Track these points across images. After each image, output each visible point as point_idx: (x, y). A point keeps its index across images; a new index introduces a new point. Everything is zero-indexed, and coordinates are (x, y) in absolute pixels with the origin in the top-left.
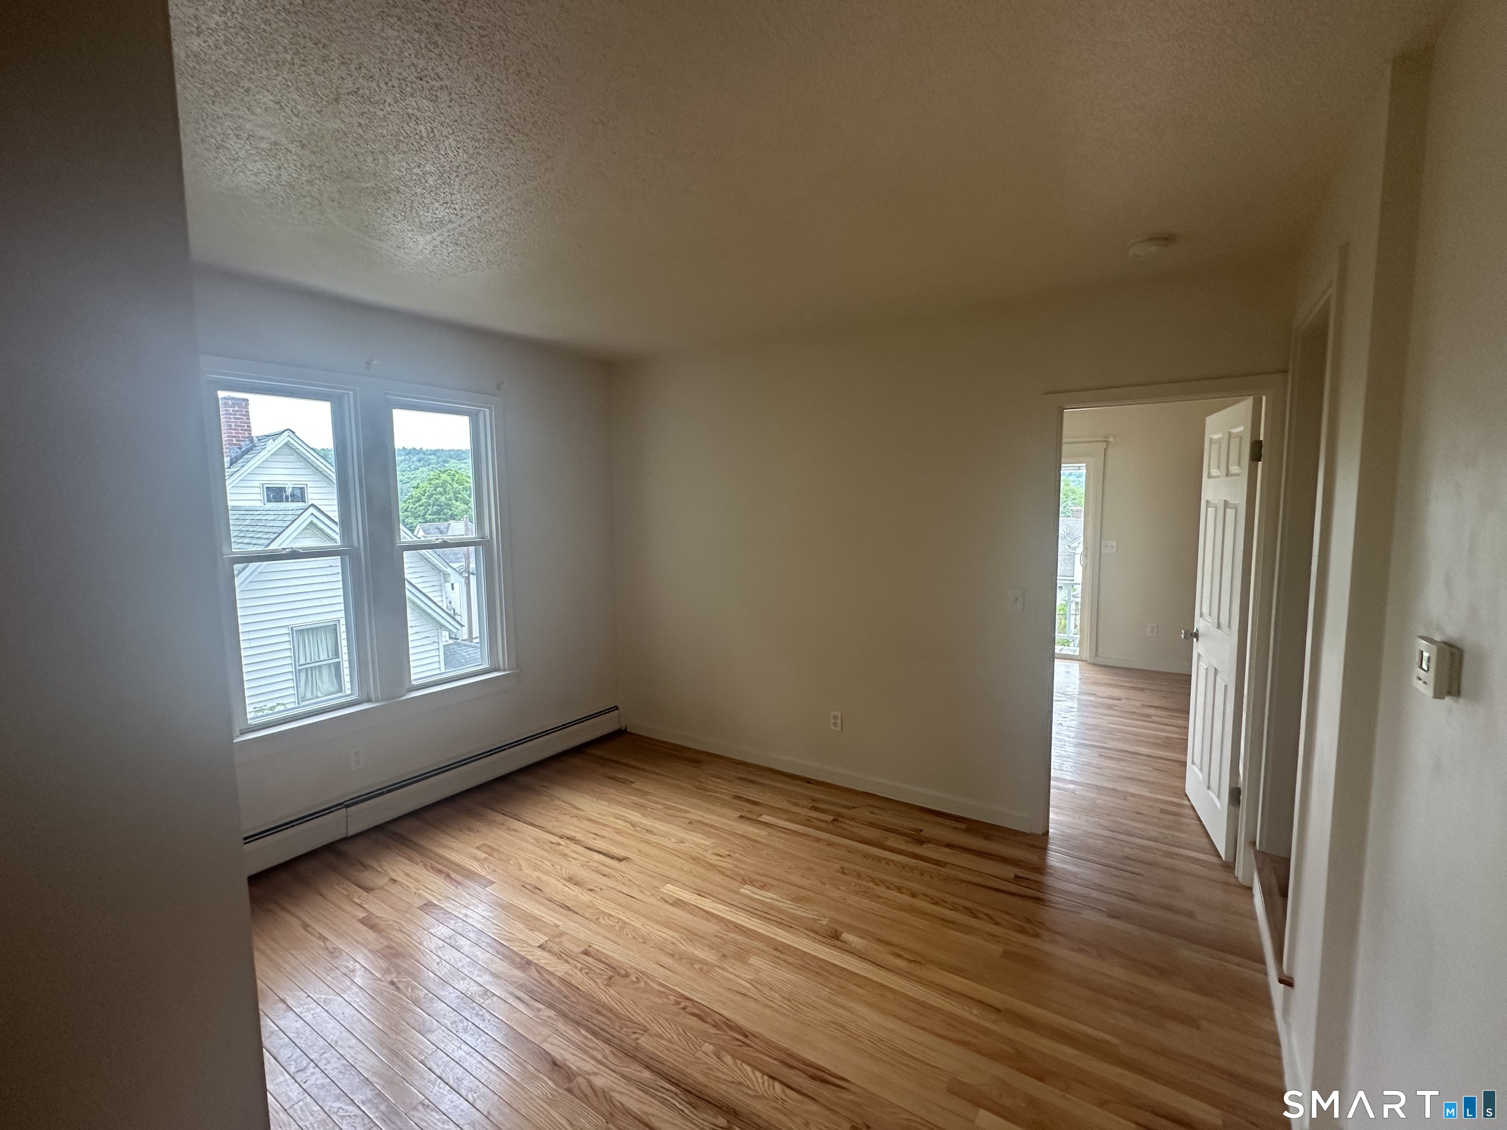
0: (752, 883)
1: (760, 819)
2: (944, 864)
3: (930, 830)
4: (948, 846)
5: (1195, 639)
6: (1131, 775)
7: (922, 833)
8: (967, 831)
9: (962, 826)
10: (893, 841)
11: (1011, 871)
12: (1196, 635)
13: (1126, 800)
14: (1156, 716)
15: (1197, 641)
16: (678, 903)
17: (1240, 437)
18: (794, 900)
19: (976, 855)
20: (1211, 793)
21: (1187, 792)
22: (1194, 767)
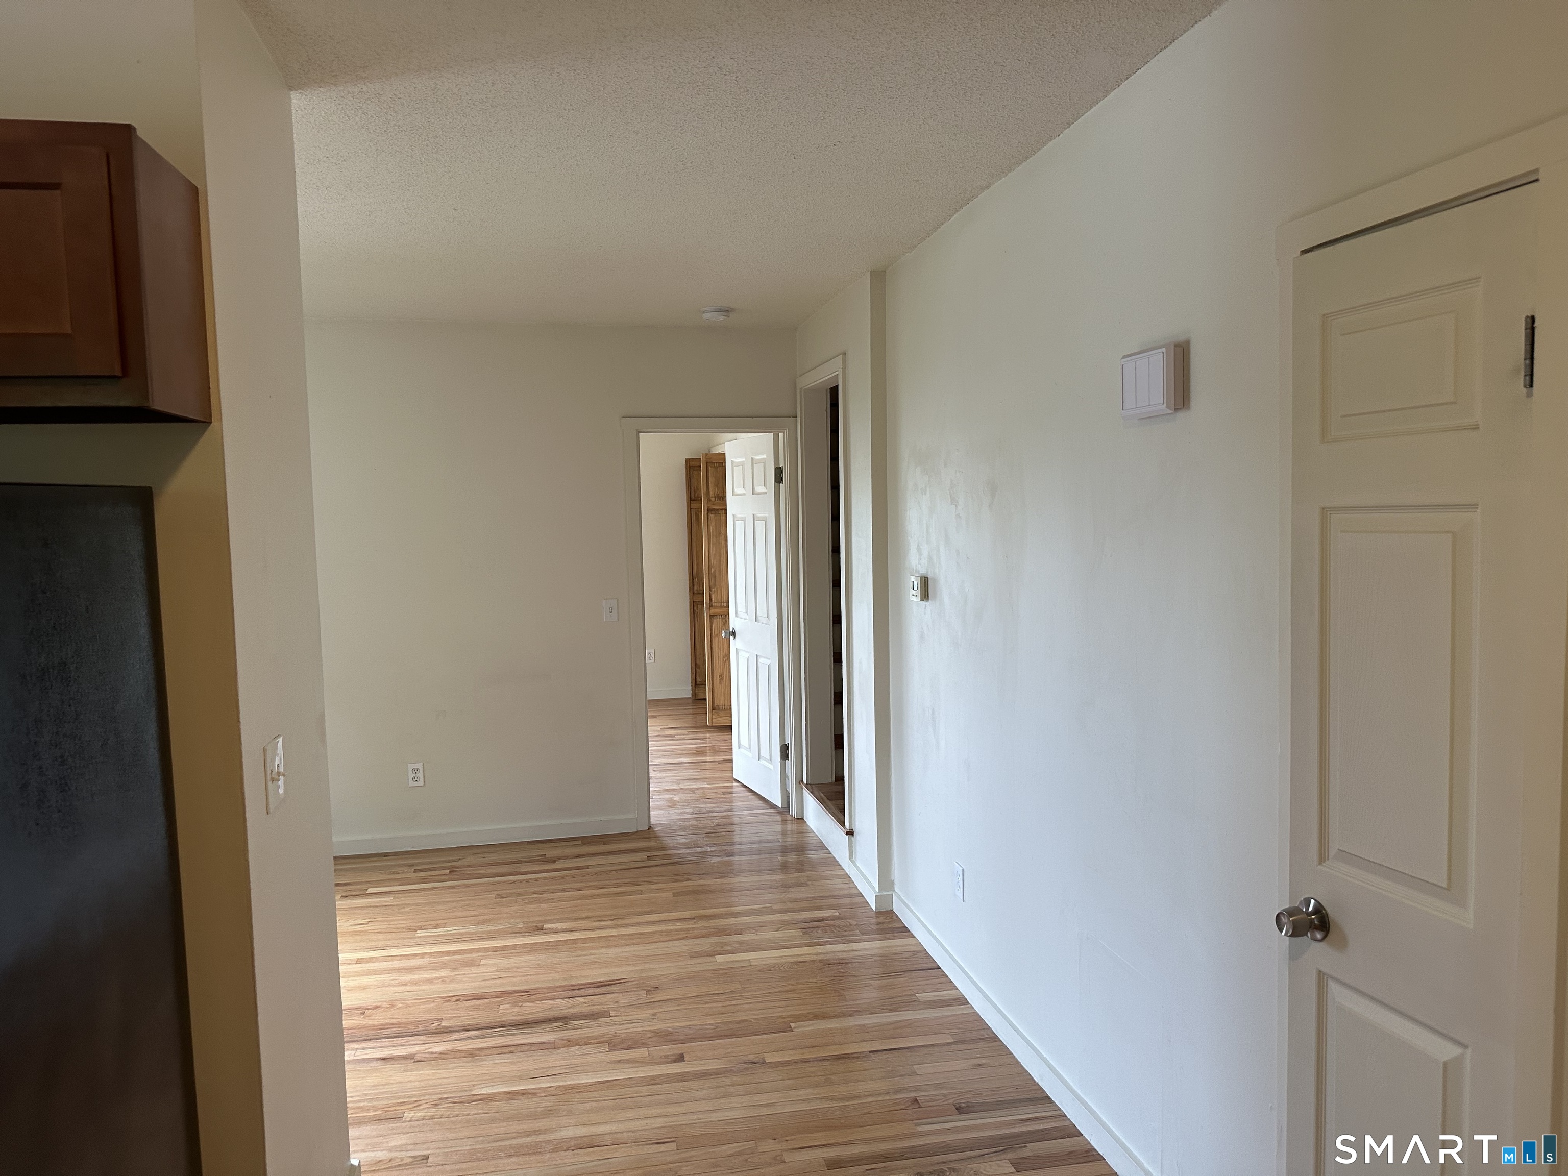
0: (421, 928)
1: (367, 892)
2: (587, 867)
3: (551, 853)
4: (578, 857)
5: (731, 638)
6: (688, 778)
7: (547, 856)
8: (584, 844)
9: (580, 842)
10: (524, 868)
11: (644, 855)
12: (733, 634)
13: (694, 793)
14: (678, 735)
15: (734, 638)
16: (359, 961)
17: (764, 462)
18: (478, 924)
19: (607, 855)
20: (763, 762)
21: (735, 777)
22: (742, 750)
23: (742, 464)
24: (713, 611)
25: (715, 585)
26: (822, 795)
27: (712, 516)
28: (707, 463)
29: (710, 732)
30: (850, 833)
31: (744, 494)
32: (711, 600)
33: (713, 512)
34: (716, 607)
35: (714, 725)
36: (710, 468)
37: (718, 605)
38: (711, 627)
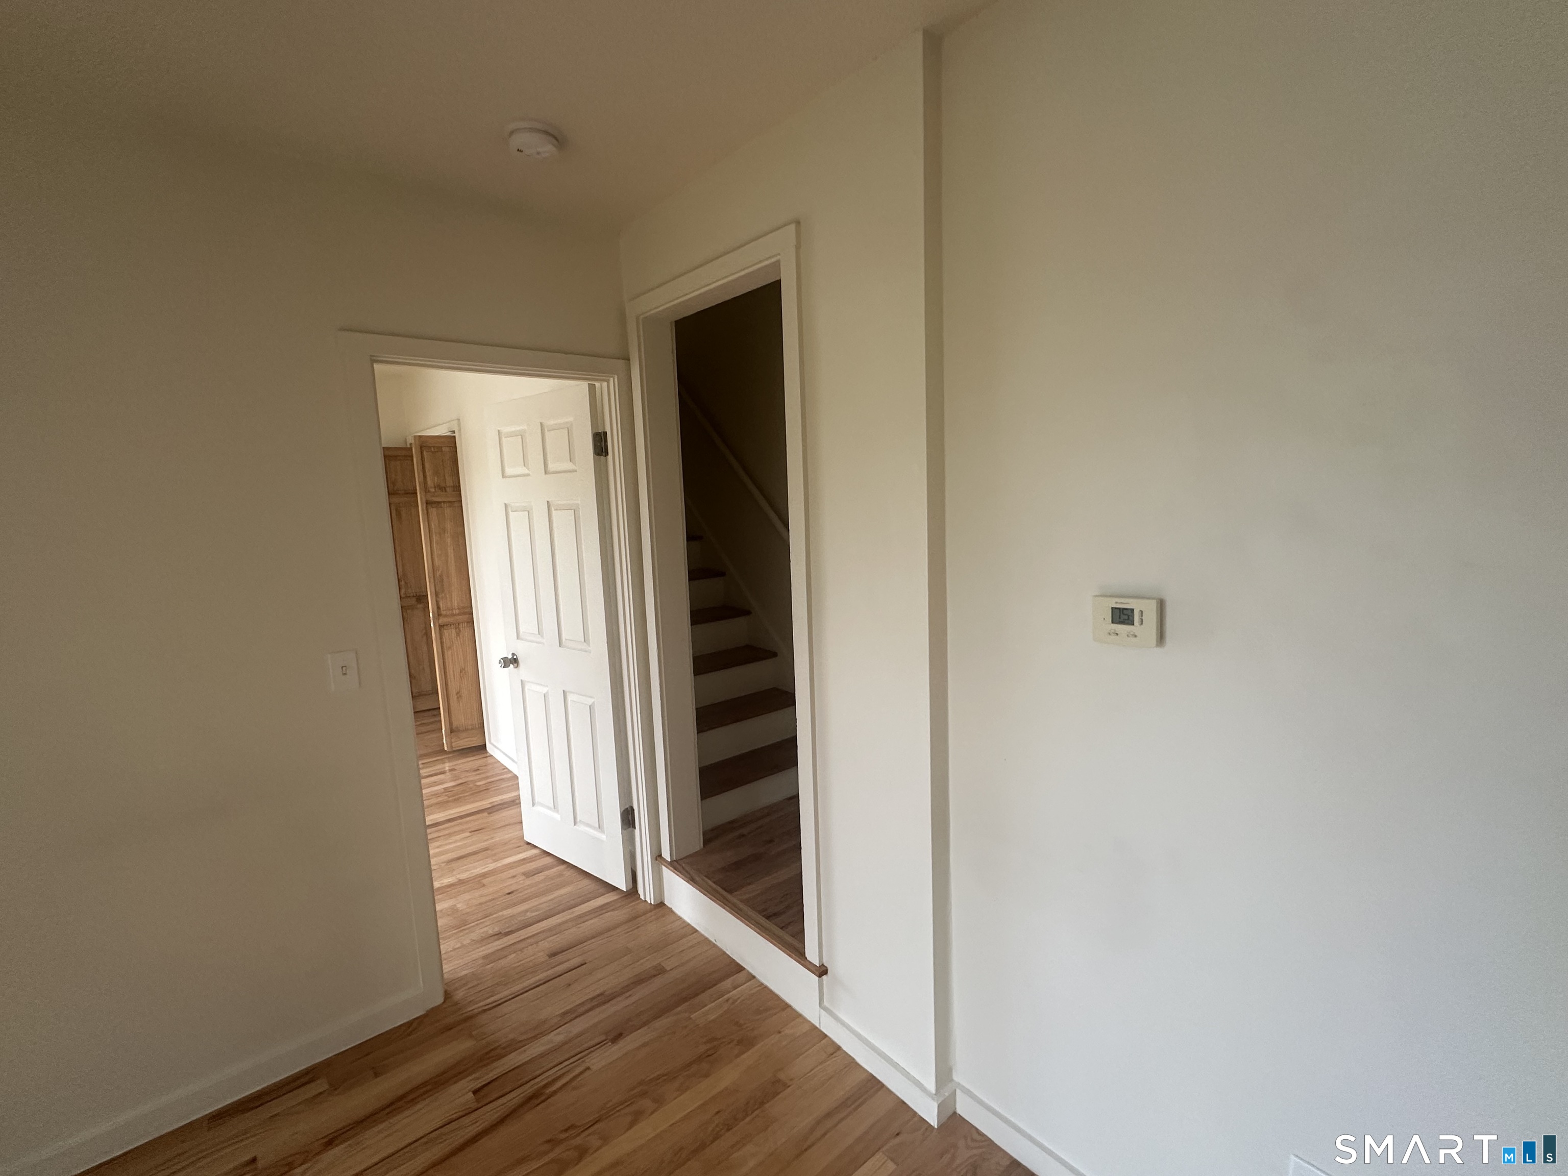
5: (511, 666)
12: (514, 661)
15: (517, 667)
17: (567, 429)
20: (581, 828)
21: (527, 838)
22: (538, 808)
23: (522, 435)
24: (442, 620)
25: (443, 591)
26: (710, 882)
27: (433, 511)
28: (421, 447)
29: (450, 760)
30: (822, 971)
31: (528, 475)
32: (438, 608)
33: (434, 506)
34: (446, 616)
35: (454, 749)
36: (425, 453)
37: (449, 613)
38: (441, 638)
